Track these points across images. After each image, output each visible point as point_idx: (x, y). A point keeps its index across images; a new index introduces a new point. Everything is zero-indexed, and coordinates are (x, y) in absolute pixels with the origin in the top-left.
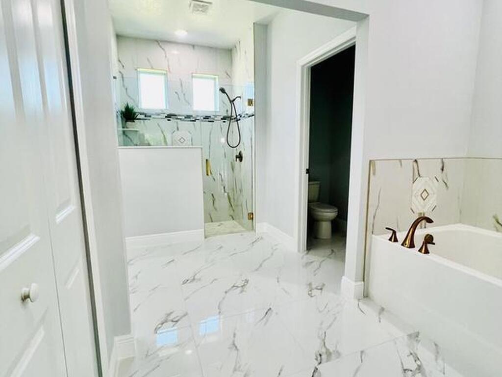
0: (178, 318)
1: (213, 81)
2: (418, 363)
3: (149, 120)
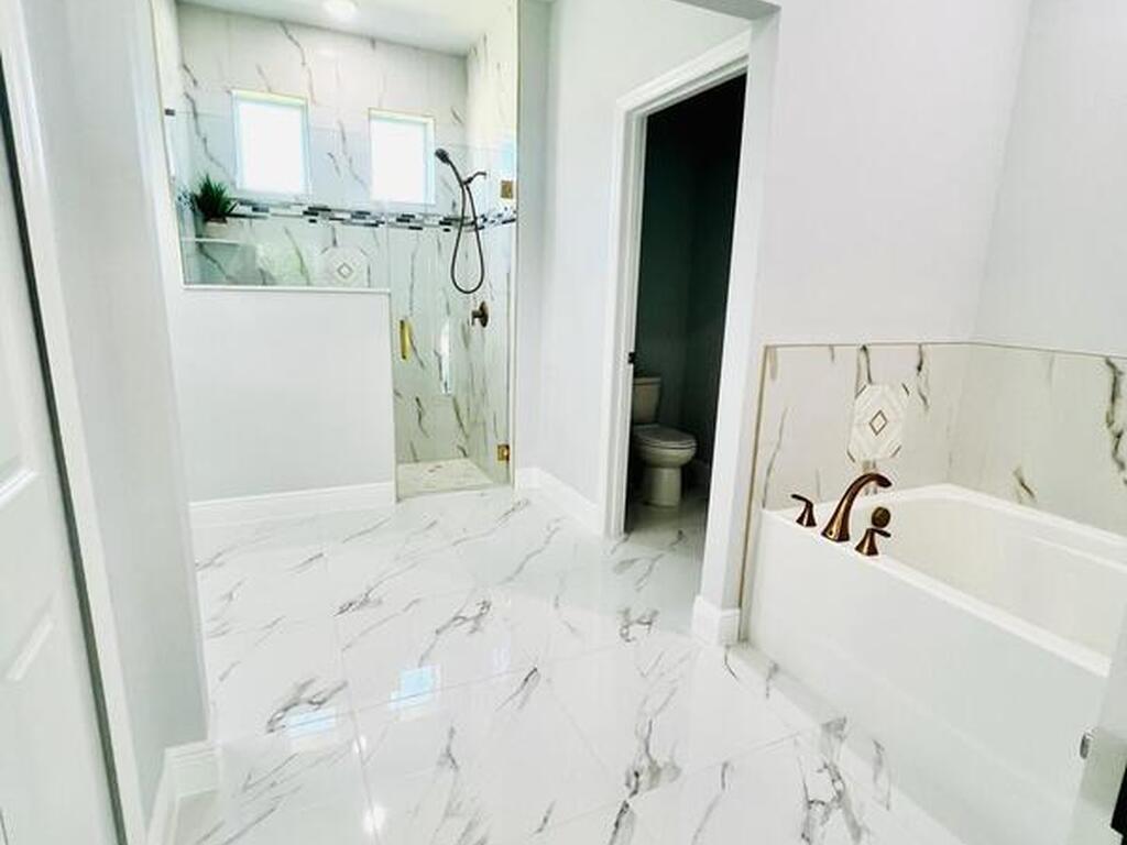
0: (323, 696)
1: (419, 131)
2: (839, 785)
3: (264, 218)
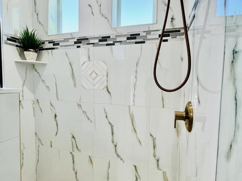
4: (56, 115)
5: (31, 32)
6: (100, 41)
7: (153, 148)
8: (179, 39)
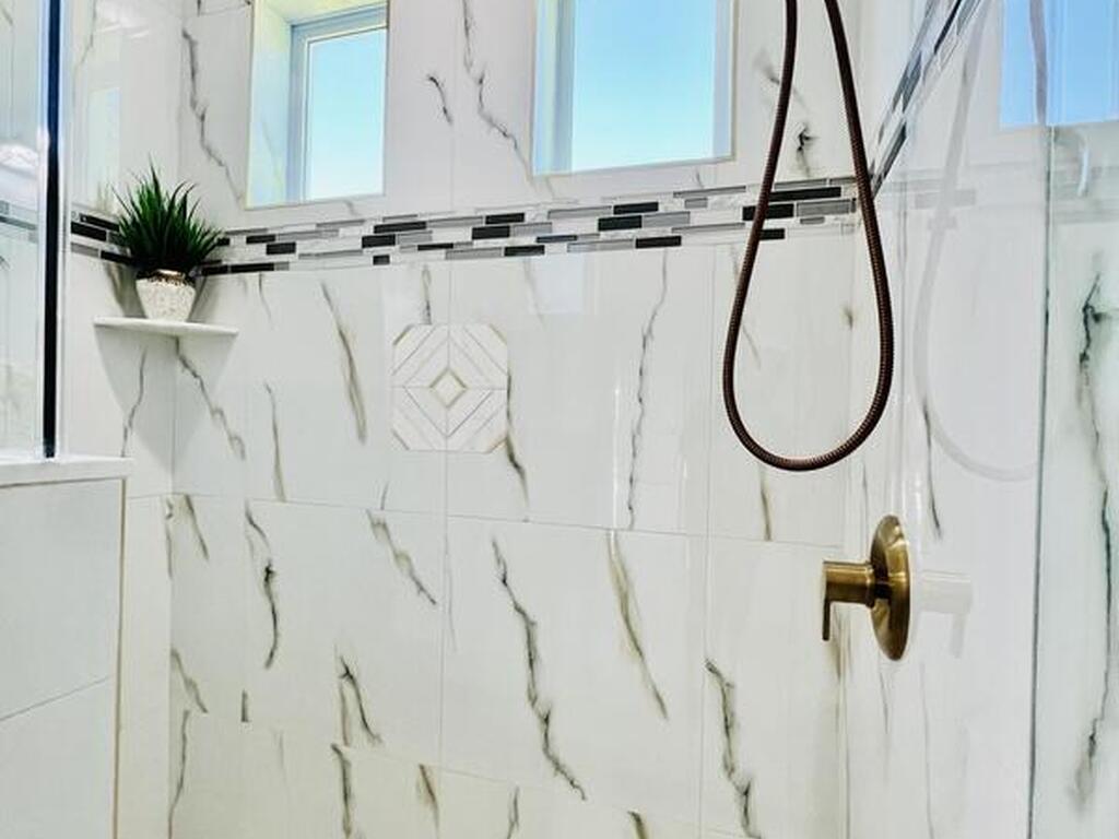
3: (285, 266)
4: (273, 569)
5: (171, 196)
6: (478, 234)
7: (723, 729)
8: (837, 225)
